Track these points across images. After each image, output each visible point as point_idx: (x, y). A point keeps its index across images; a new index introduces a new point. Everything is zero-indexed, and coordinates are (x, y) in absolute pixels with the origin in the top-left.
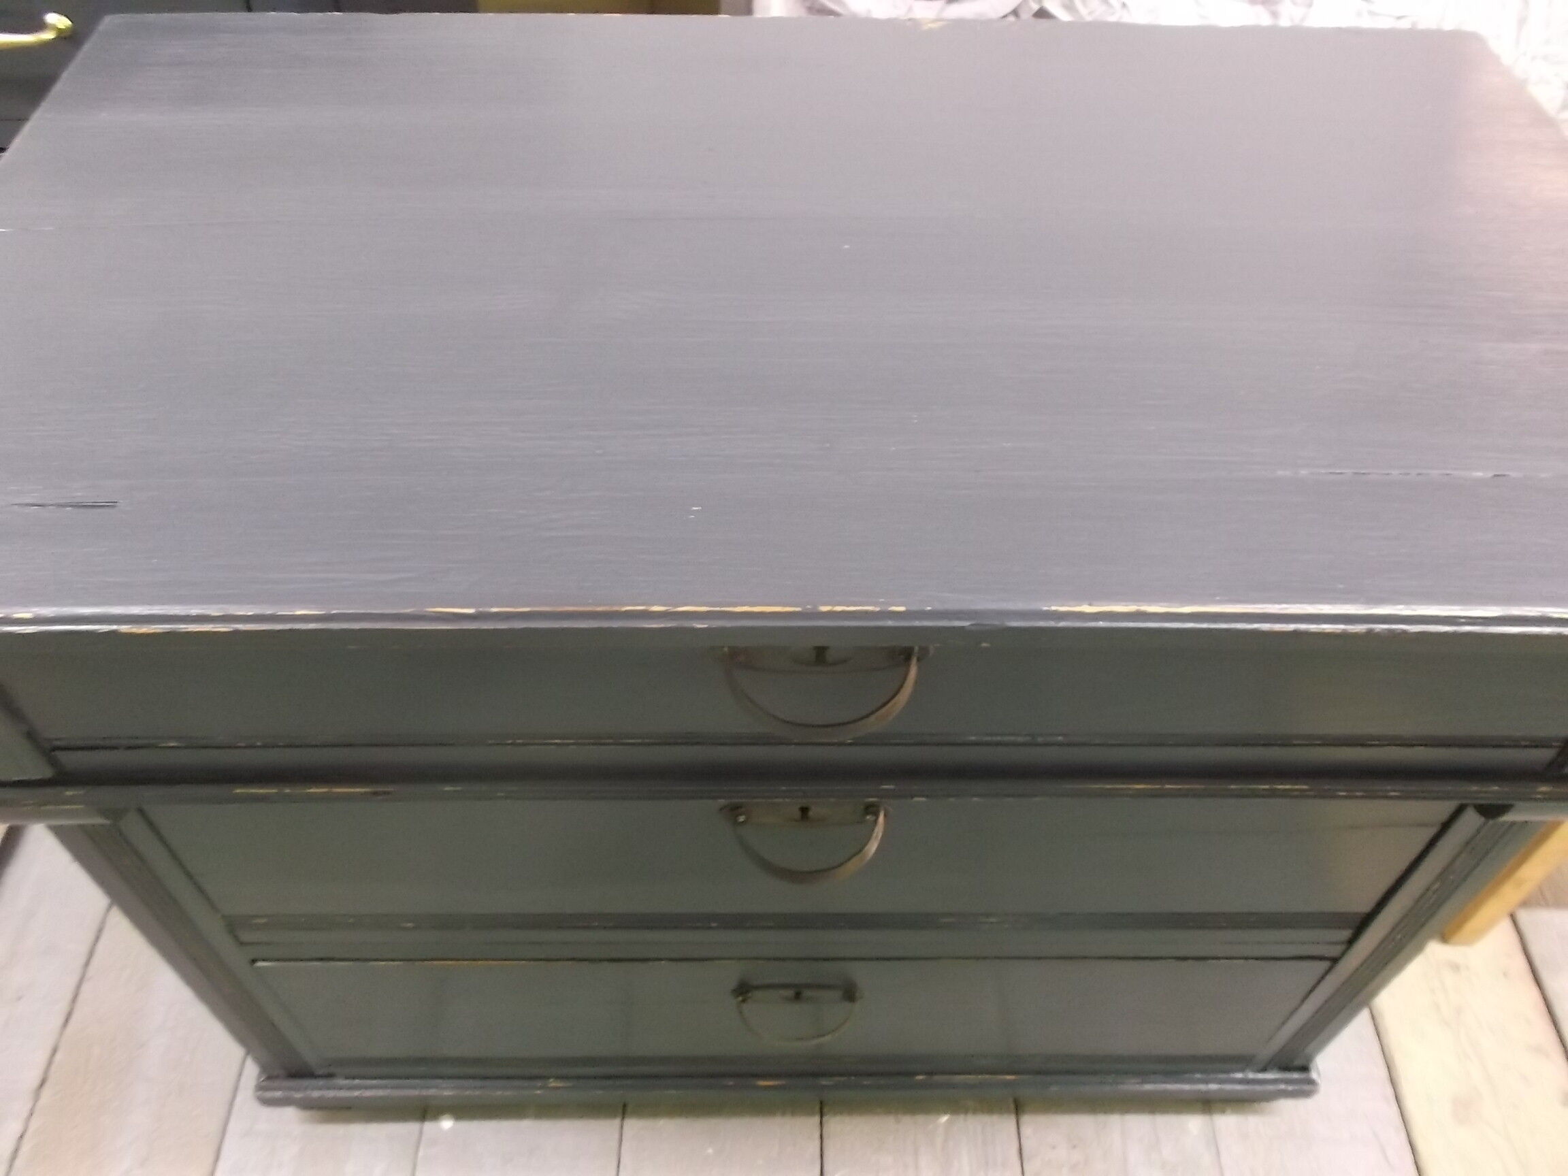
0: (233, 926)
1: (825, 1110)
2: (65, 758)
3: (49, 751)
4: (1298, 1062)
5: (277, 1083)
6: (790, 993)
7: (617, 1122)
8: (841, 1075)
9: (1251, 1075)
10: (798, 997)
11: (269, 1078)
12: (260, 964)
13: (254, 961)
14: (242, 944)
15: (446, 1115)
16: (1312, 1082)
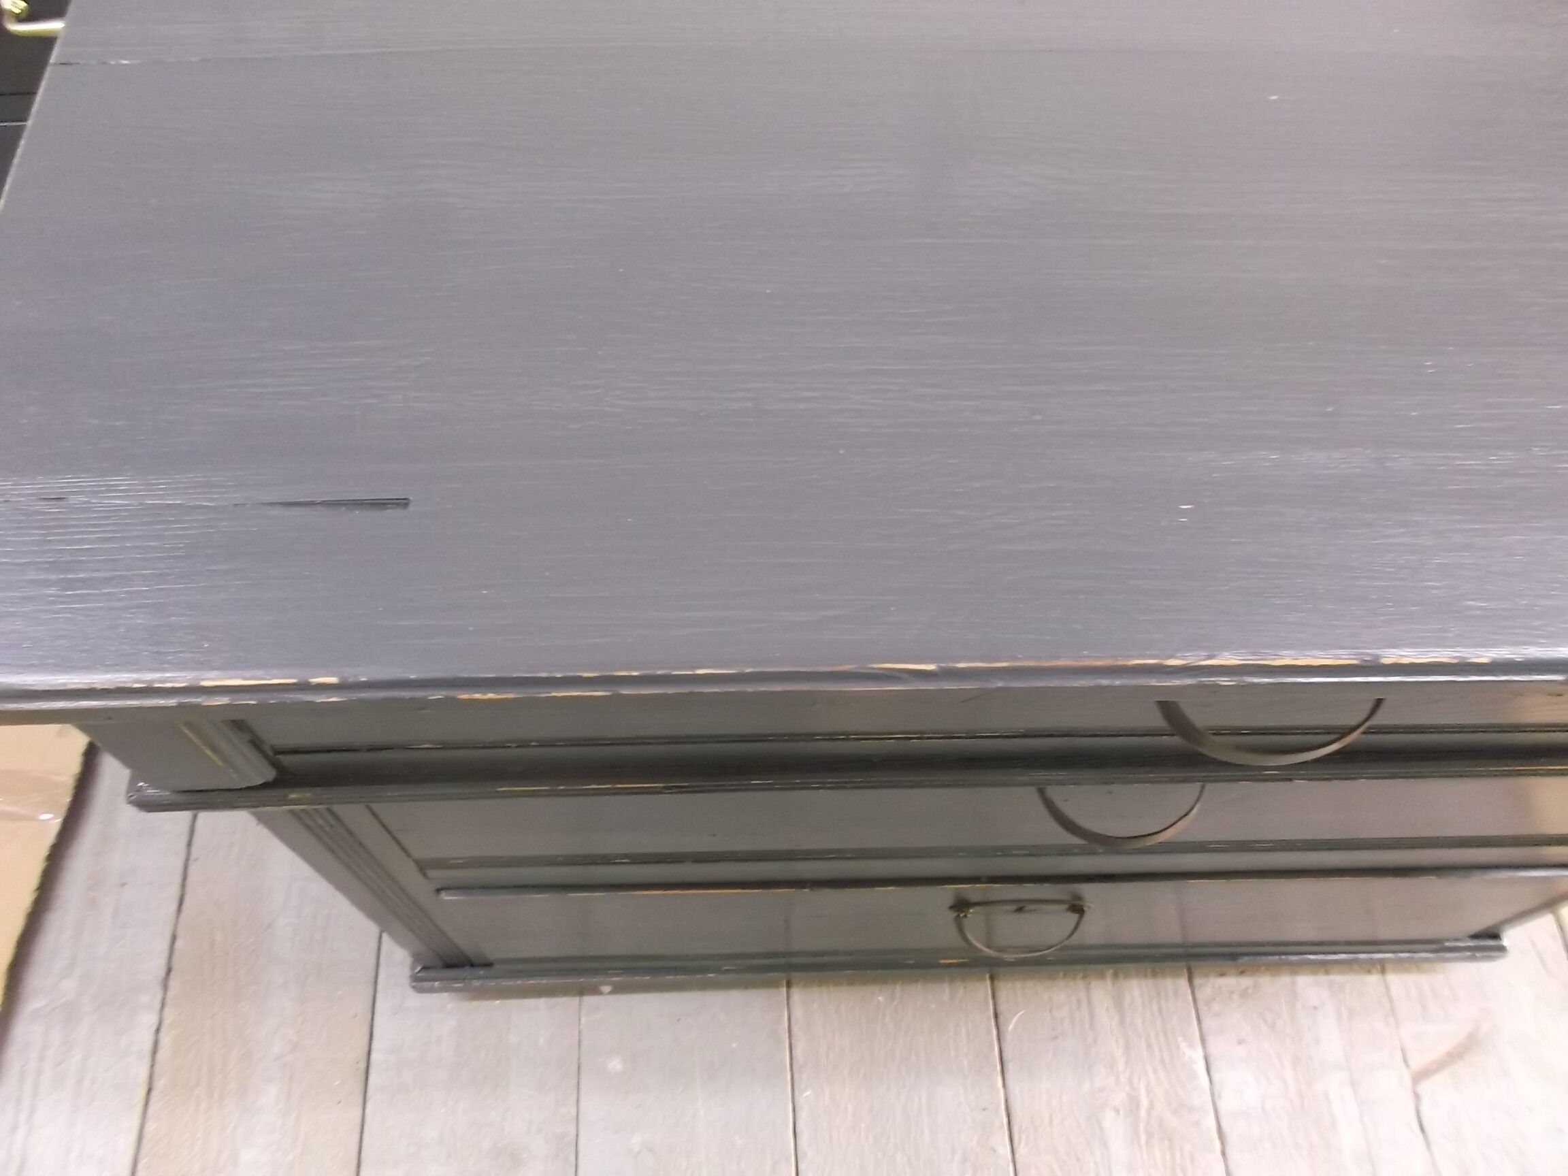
0: (423, 867)
2: (286, 760)
3: (273, 755)
4: (1492, 935)
5: (432, 974)
6: (1014, 907)
10: (1020, 910)
11: (425, 969)
14: (430, 878)
16: (1502, 949)
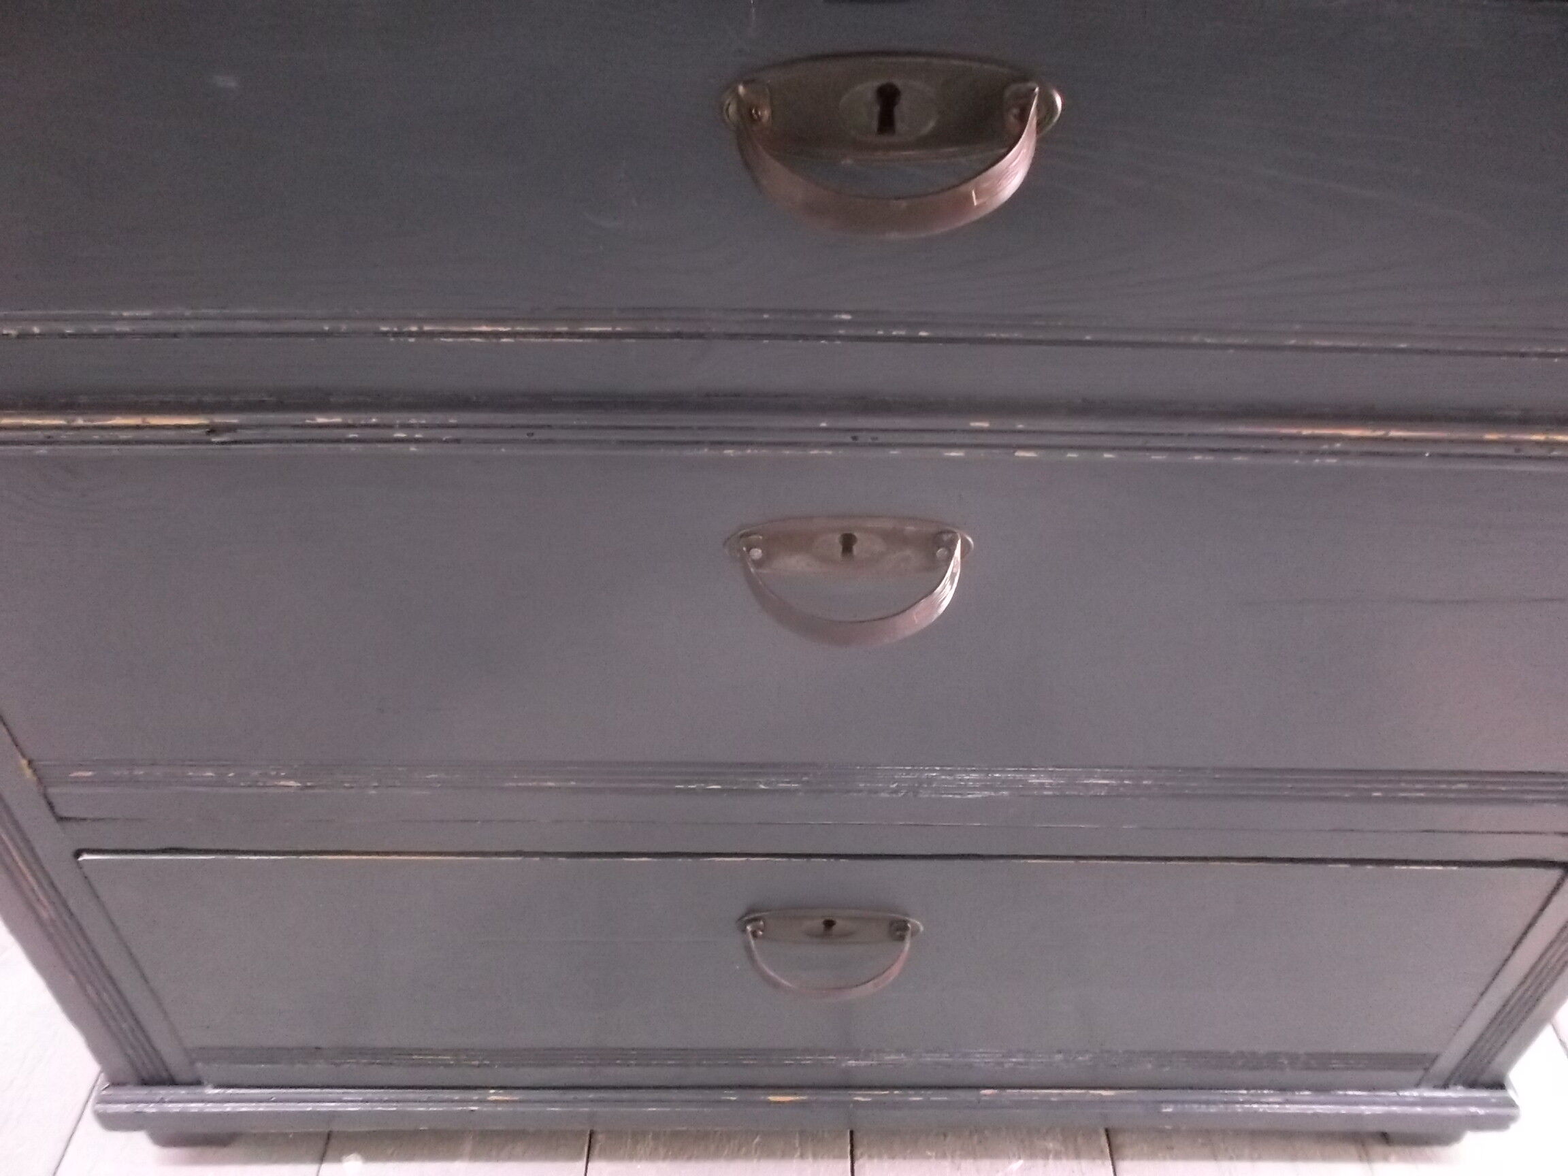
1: (858, 1152)
4: (1486, 1077)
5: (124, 1093)
7: (581, 1165)
8: (883, 1088)
9: (1428, 1093)
11: (115, 1083)
12: (86, 857)
13: (78, 853)
14: (61, 819)
15: (352, 1156)
16: (1511, 1104)
